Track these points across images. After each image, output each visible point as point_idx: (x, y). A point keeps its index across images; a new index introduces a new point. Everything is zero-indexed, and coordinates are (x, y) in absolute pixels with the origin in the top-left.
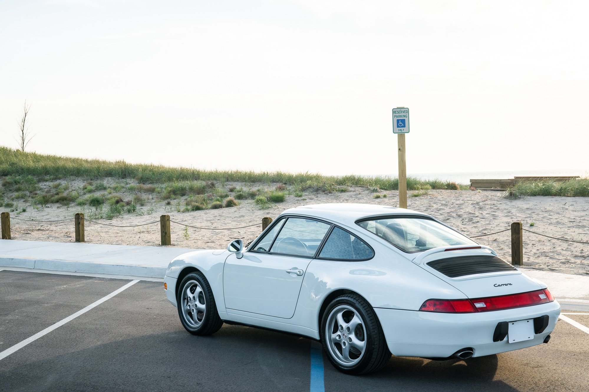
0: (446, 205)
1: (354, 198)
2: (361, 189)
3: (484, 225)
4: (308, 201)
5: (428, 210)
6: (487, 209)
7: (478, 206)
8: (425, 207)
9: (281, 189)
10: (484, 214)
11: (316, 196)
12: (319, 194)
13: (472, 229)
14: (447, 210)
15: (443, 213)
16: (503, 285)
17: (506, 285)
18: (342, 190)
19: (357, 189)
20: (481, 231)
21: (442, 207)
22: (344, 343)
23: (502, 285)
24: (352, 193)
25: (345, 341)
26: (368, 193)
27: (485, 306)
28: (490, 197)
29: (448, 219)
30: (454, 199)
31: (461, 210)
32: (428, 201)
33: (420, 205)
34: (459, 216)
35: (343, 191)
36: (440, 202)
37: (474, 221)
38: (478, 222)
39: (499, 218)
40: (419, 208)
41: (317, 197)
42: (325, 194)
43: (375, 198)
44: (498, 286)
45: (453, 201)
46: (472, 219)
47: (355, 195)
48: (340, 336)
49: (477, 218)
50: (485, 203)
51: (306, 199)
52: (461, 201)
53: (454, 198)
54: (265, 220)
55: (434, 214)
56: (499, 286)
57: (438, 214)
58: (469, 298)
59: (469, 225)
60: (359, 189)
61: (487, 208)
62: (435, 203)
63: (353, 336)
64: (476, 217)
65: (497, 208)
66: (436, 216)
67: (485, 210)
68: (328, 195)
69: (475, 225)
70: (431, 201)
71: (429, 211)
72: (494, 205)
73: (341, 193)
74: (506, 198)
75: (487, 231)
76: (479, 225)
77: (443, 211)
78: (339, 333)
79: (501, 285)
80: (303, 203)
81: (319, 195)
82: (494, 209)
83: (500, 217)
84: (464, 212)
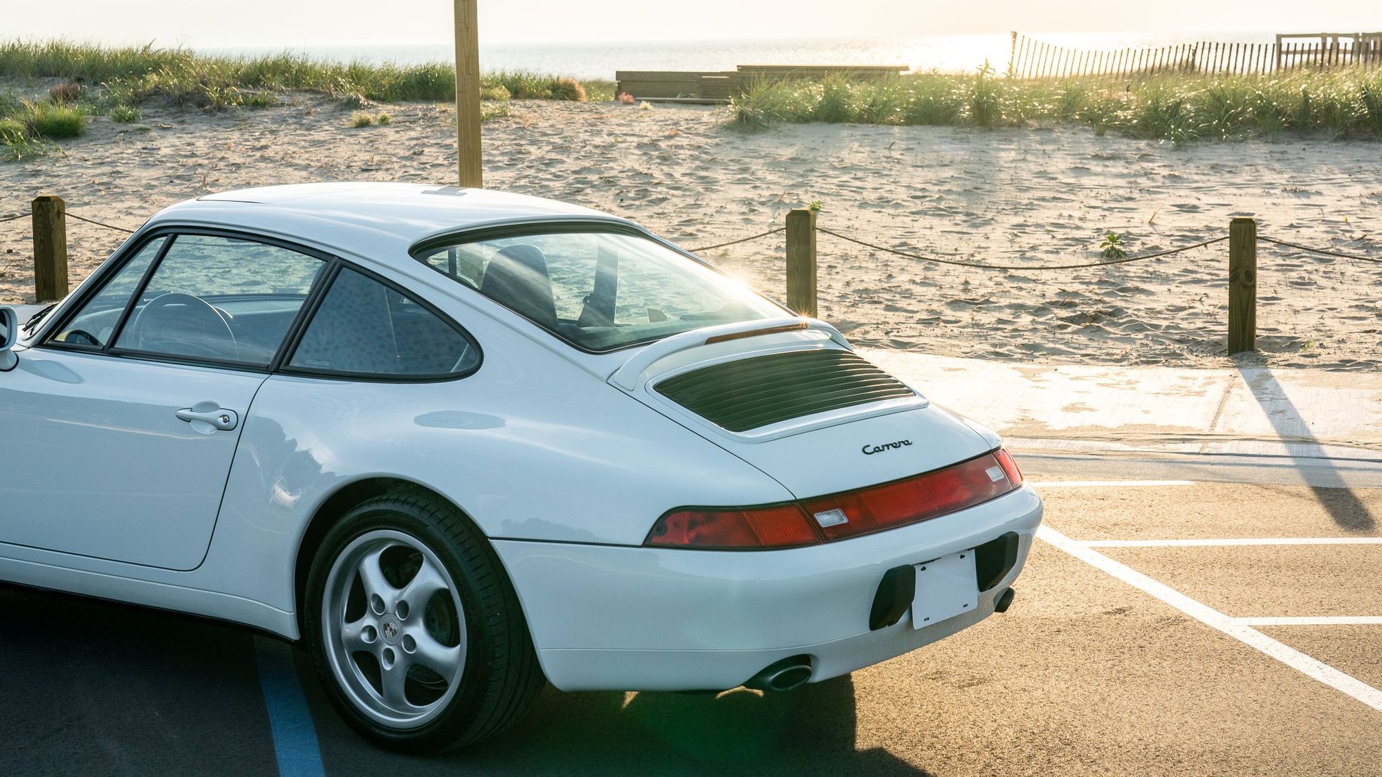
0: (563, 149)
1: (293, 127)
2: (311, 99)
3: (684, 208)
4: (153, 134)
5: (516, 165)
6: (682, 159)
7: (656, 153)
8: (507, 153)
9: (69, 97)
10: (677, 175)
11: (180, 119)
12: (187, 115)
13: (652, 220)
14: (571, 163)
15: (560, 173)
16: (887, 446)
17: (896, 446)
18: (256, 101)
19: (299, 98)
20: (677, 227)
21: (553, 156)
22: (390, 656)
23: (886, 448)
24: (284, 111)
25: (391, 647)
26: (334, 112)
27: (845, 521)
28: (683, 126)
29: (578, 191)
30: (586, 131)
31: (611, 164)
32: (513, 137)
33: (493, 149)
34: (609, 181)
35: (257, 105)
36: (546, 138)
37: (654, 197)
38: (664, 199)
39: (719, 188)
40: (490, 158)
41: (182, 122)
42: (205, 112)
43: (356, 127)
44: (875, 451)
45: (583, 136)
46: (646, 190)
47: (295, 117)
48: (371, 631)
49: (660, 189)
50: (672, 142)
51: (148, 130)
52: (605, 136)
53: (584, 128)
54: (40, 205)
55: (537, 177)
56: (877, 450)
57: (550, 177)
58: (798, 498)
59: (638, 207)
60: (304, 100)
61: (683, 157)
62: (533, 143)
63: (418, 632)
64: (656, 184)
65: (709, 157)
66: (544, 183)
67: (678, 164)
68: (214, 115)
69: (657, 209)
70: (522, 137)
71: (520, 166)
72: (699, 150)
73: (252, 110)
74: (729, 128)
75: (695, 228)
76: (668, 207)
77: (560, 167)
78: (368, 621)
79: (883, 446)
80: (141, 141)
81: (187, 117)
82: (702, 162)
83: (722, 183)
84: (620, 168)
